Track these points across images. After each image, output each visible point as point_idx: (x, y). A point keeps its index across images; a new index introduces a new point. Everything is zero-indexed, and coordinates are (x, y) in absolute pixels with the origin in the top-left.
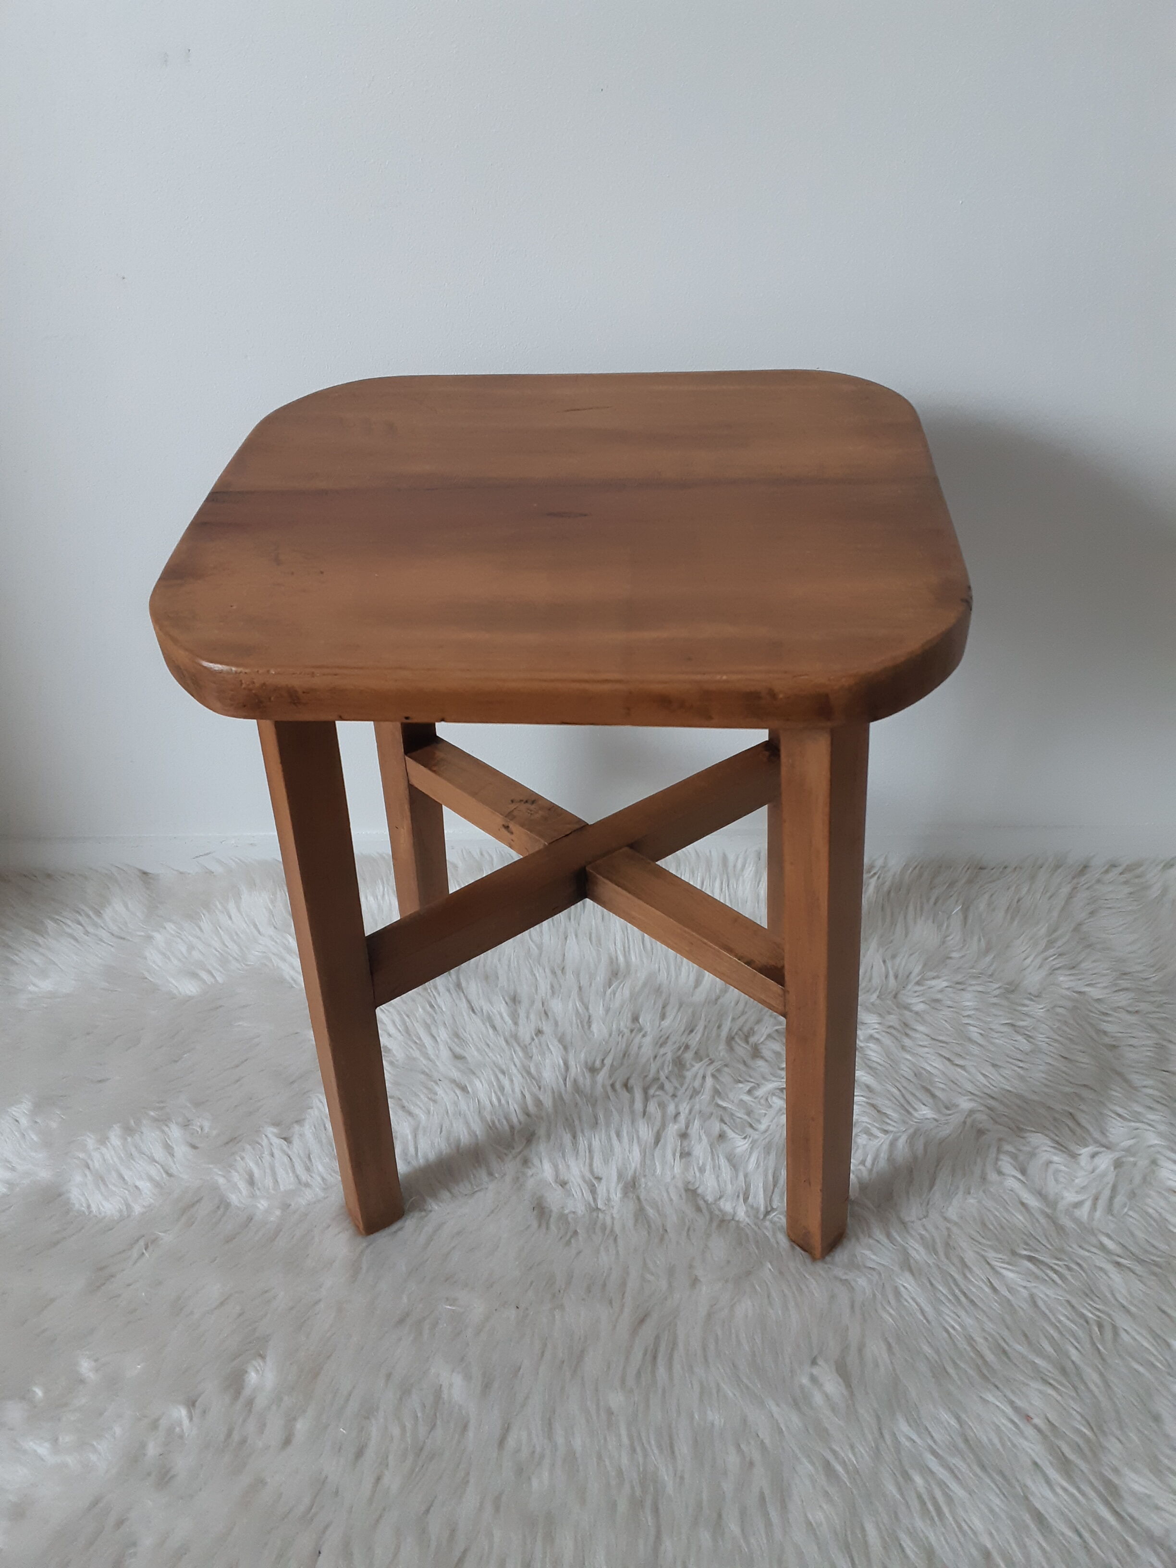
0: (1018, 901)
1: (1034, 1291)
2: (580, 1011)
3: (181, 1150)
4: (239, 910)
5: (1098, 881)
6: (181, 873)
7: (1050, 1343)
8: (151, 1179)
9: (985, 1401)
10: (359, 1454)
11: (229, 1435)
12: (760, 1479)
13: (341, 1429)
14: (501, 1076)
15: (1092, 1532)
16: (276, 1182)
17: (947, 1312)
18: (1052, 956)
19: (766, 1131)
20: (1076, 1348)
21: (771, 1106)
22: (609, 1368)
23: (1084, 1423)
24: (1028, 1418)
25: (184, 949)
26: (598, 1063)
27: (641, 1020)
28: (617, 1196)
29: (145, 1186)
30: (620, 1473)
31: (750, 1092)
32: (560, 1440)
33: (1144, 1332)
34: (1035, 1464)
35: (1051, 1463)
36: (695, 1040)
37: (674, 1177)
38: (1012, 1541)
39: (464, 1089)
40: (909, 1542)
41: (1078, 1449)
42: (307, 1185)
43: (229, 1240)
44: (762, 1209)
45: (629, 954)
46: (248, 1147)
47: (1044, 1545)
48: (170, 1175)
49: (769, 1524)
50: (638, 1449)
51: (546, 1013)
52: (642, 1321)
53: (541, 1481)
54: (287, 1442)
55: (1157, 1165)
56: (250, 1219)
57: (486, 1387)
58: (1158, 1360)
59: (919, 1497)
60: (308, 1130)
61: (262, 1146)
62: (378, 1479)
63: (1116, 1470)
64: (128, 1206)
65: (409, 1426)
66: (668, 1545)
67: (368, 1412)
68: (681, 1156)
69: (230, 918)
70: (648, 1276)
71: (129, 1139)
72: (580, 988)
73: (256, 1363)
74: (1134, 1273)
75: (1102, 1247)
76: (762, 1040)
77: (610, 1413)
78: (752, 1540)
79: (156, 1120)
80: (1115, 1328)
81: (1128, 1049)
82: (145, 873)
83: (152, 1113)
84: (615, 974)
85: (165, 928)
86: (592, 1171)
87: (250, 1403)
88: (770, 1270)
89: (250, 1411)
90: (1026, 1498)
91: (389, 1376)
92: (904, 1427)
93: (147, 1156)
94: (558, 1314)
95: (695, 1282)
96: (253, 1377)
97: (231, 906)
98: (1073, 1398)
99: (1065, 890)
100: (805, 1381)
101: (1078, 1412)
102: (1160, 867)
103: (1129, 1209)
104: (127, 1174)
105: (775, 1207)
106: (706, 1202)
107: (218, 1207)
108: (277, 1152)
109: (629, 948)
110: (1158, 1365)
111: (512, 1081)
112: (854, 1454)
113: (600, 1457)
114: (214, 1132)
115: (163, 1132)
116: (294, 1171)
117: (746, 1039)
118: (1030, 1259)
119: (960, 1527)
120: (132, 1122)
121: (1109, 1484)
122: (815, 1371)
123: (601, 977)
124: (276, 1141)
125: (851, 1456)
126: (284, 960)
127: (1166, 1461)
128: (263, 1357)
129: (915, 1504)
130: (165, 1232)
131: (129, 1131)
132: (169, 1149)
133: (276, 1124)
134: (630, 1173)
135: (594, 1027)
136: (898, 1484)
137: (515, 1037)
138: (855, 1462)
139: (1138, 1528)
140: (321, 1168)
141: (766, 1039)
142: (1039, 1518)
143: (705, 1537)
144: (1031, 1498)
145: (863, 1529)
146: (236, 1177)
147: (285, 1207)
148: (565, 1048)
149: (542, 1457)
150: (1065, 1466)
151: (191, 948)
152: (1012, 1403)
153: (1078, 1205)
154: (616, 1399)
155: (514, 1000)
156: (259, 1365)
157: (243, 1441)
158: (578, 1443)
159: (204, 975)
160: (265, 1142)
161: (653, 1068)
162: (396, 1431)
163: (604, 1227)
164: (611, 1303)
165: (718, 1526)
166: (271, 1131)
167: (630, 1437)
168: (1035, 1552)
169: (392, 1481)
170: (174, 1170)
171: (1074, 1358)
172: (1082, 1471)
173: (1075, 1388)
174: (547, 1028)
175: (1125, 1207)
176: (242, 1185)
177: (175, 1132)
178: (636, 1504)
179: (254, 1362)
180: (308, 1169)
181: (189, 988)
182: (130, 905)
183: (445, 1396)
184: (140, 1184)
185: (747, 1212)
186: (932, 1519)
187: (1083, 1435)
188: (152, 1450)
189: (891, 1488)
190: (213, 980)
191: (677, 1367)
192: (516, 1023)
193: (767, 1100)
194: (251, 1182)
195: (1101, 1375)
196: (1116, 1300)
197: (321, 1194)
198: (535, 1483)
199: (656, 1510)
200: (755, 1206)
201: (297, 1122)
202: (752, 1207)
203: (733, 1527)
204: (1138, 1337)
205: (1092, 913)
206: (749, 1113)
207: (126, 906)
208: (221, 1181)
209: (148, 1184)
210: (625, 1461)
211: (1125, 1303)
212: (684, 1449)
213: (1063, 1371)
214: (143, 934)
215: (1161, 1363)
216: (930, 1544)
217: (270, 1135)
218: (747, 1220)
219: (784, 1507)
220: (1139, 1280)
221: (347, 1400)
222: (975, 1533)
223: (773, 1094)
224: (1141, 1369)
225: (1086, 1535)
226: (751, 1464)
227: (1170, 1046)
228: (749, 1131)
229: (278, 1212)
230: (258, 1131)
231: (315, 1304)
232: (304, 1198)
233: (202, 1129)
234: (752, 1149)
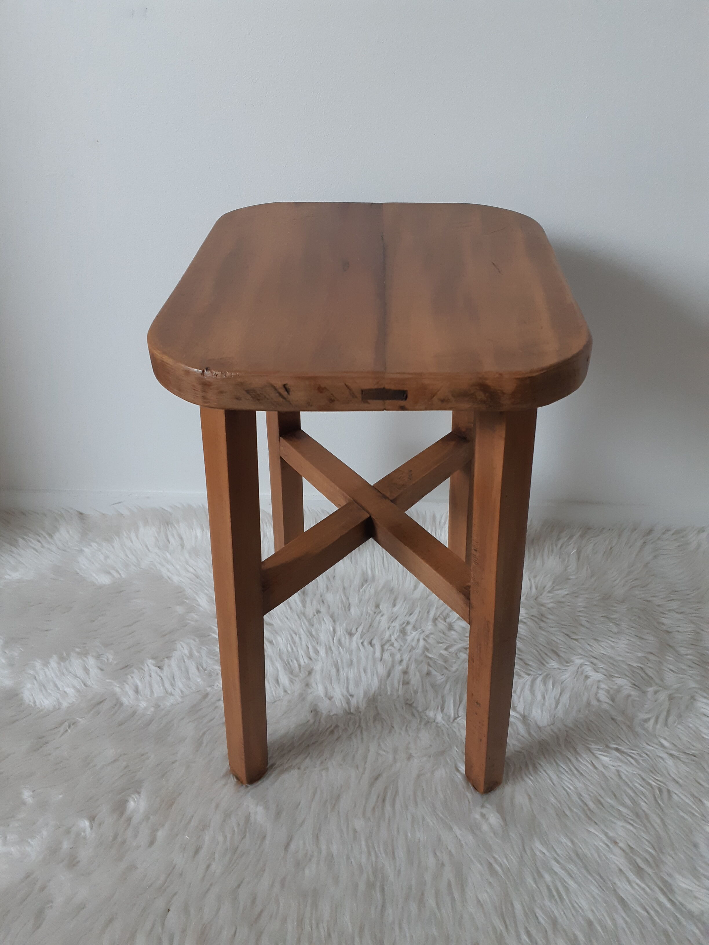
0: (611, 548)
1: (619, 768)
2: (344, 600)
3: (94, 671)
4: (137, 537)
5: (659, 539)
6: (104, 514)
7: (629, 799)
8: (74, 687)
9: (589, 832)
10: (197, 851)
11: (115, 838)
12: (448, 873)
13: (186, 836)
14: (294, 636)
15: (656, 911)
16: (152, 692)
17: (566, 778)
18: (631, 580)
19: (455, 672)
20: (645, 802)
21: (459, 658)
22: (355, 806)
23: (651, 846)
24: (616, 843)
25: (102, 557)
26: (354, 631)
27: (380, 607)
28: (363, 706)
29: (70, 691)
30: (360, 866)
31: (446, 649)
32: (324, 847)
33: (689, 796)
34: (620, 870)
35: (630, 869)
36: (413, 619)
37: (398, 697)
38: (605, 915)
40: (541, 913)
41: (646, 861)
42: (171, 694)
43: (120, 724)
44: (452, 715)
45: (375, 570)
46: (135, 671)
47: (627, 919)
48: (85, 685)
49: (453, 900)
50: (373, 854)
51: (323, 602)
52: (377, 778)
53: (309, 872)
54: (151, 843)
55: (695, 700)
56: (135, 713)
57: (278, 814)
58: (696, 811)
59: (548, 887)
60: (173, 662)
61: (144, 671)
62: (208, 866)
63: (670, 875)
64: (60, 704)
65: (229, 835)
66: (390, 911)
67: (204, 826)
68: (403, 684)
69: (132, 542)
70: (381, 752)
71: (62, 664)
72: (344, 588)
73: (135, 796)
74: (680, 760)
75: (662, 745)
76: (454, 620)
77: (355, 831)
78: (443, 911)
79: (78, 653)
80: (669, 791)
81: (676, 633)
82: (81, 514)
83: (77, 650)
84: (365, 581)
85: (91, 546)
86: (348, 691)
87: (129, 820)
88: (457, 751)
89: (129, 825)
90: (615, 890)
91: (217, 806)
92: (538, 845)
93: (73, 674)
94: (324, 773)
95: (410, 757)
96: (132, 804)
97: (133, 535)
98: (644, 832)
99: (639, 543)
100: (478, 816)
101: (647, 840)
102: (696, 532)
103: (678, 724)
104: (59, 684)
105: (460, 715)
106: (418, 711)
107: (115, 705)
108: (153, 674)
109: (375, 566)
110: (697, 815)
111: (300, 638)
112: (507, 860)
113: (348, 858)
114: (115, 662)
115: (84, 661)
116: (163, 686)
117: (445, 619)
118: (617, 750)
119: (573, 906)
120: (65, 654)
121: (664, 882)
122: (484, 811)
123: (357, 581)
124: (153, 668)
125: (505, 861)
126: (163, 565)
127: (702, 871)
128: (139, 793)
129: (545, 891)
130: (81, 718)
131: (62, 659)
132: (86, 670)
133: (153, 658)
134: (372, 693)
135: (352, 610)
136: (534, 879)
137: (304, 614)
138: (508, 865)
139: (684, 910)
140: (181, 685)
141: (457, 620)
142: (622, 901)
143: (413, 907)
144: (618, 890)
145: (512, 904)
146: (127, 688)
147: (157, 706)
148: (334, 621)
149: (312, 856)
150: (639, 871)
151: (107, 557)
152: (606, 834)
153: (647, 720)
154: (359, 824)
156: (137, 798)
157: (124, 842)
158: (334, 848)
159: (113, 572)
160: (146, 669)
161: (387, 634)
162: (221, 839)
163: (355, 724)
164: (357, 767)
165: (421, 902)
166: (150, 663)
167: (368, 846)
168: (620, 921)
169: (217, 868)
170: (89, 683)
171: (644, 809)
172: (649, 874)
173: (645, 826)
174: (323, 609)
175: (675, 723)
176: (131, 693)
177: (91, 661)
178: (371, 886)
179: (133, 796)
180: (172, 685)
181: (104, 580)
182: (71, 532)
183: (252, 819)
184: (67, 690)
185: (443, 718)
186: (555, 900)
187: (650, 853)
188: (66, 845)
189: (530, 880)
190: (119, 576)
191: (398, 805)
192: (304, 606)
193: (456, 654)
194: (137, 691)
195: (662, 820)
196: (670, 776)
197: (180, 700)
198: (307, 871)
199: (383, 890)
200: (448, 714)
201: (167, 657)
202: (446, 714)
203: (431, 902)
204: (683, 797)
205: (655, 557)
206: (446, 661)
207: (68, 532)
208: (118, 690)
209: (73, 690)
210: (364, 860)
211: (676, 778)
212: (401, 854)
213: (637, 815)
214: (77, 549)
215: (698, 813)
216: (555, 916)
217: (149, 665)
218: (443, 722)
219: (463, 891)
220: (684, 764)
221: (190, 821)
222: (582, 910)
223: (461, 651)
224: (686, 816)
225: (652, 913)
226: (443, 865)
227: (702, 632)
228: (445, 671)
229: (152, 709)
230: (142, 662)
231: (173, 763)
232: (169, 702)
233: (108, 660)
234: (447, 681)
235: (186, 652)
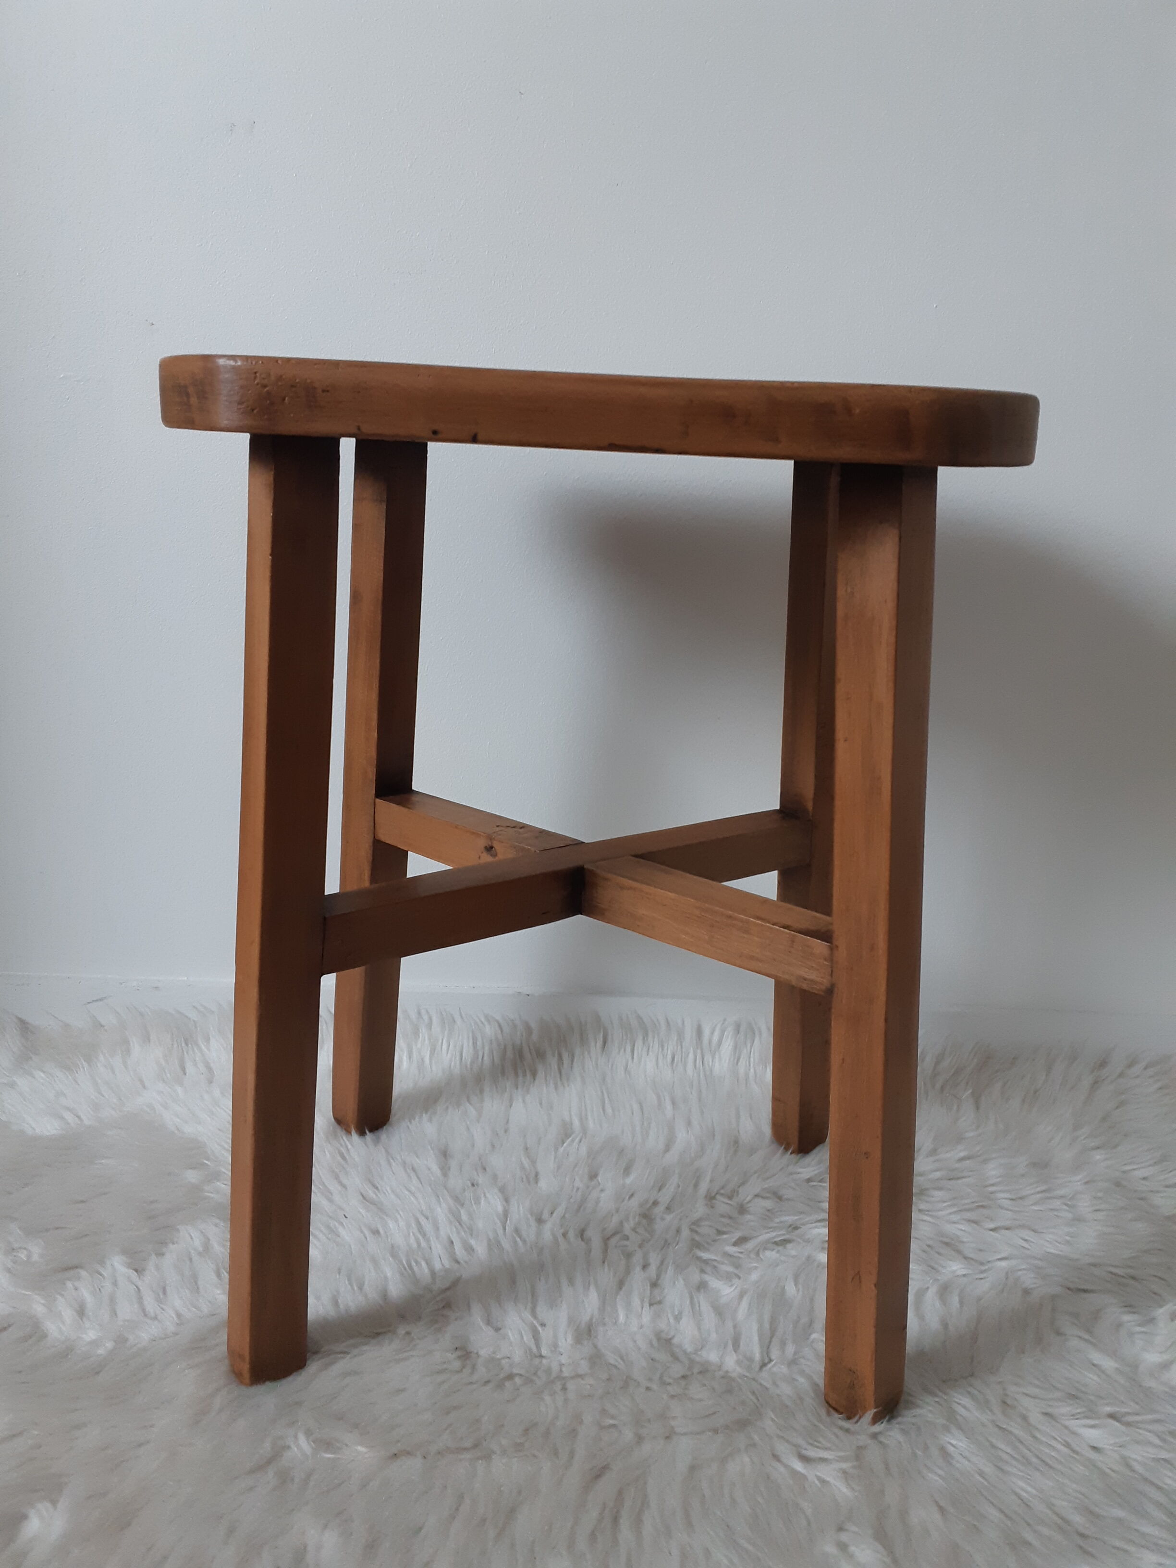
0: (1035, 1091)
1: (1123, 1450)
2: (527, 1166)
4: (125, 1065)
5: (1121, 1075)
6: (67, 1025)
14: (423, 1220)
16: (114, 1313)
17: (1014, 1470)
18: (1081, 1137)
25: (50, 1094)
26: (546, 1215)
27: (599, 1177)
28: (566, 1341)
31: (734, 1244)
36: (665, 1198)
37: (642, 1327)
39: (376, 1232)
42: (154, 1318)
44: (757, 1356)
45: (587, 1119)
46: (84, 1274)
51: (483, 1167)
52: (598, 1476)
56: (69, 1351)
57: (372, 1547)
60: (169, 1260)
61: (104, 1275)
68: (651, 1305)
72: (527, 1145)
73: (44, 1507)
76: (748, 1199)
82: (24, 1023)
84: (566, 1133)
85: (33, 1077)
86: (535, 1319)
91: (231, 1531)
94: (480, 1465)
95: (670, 1434)
96: (33, 1526)
97: (117, 1061)
99: (1087, 1082)
100: (830, 1549)
105: (773, 1356)
106: (685, 1352)
107: (29, 1337)
108: (121, 1280)
109: (586, 1115)
111: (436, 1225)
114: (44, 1260)
116: (140, 1301)
117: (730, 1198)
122: (844, 1537)
123: (552, 1135)
124: (122, 1270)
126: (167, 1107)
128: (54, 1503)
133: (126, 1254)
134: (585, 1318)
135: (543, 1182)
137: (444, 1185)
140: (178, 1303)
141: (753, 1198)
146: (61, 1306)
147: (121, 1340)
148: (507, 1200)
151: (61, 1094)
155: (445, 1154)
156: (47, 1511)
159: (68, 1116)
160: (108, 1271)
161: (615, 1220)
163: (548, 1371)
164: (556, 1453)
166: (118, 1264)
174: (484, 1180)
176: (67, 1315)
179: (40, 1506)
180: (160, 1302)
181: (47, 1127)
185: (739, 1362)
190: (78, 1121)
191: (648, 1528)
192: (445, 1174)
193: (755, 1255)
194: (81, 1312)
197: (171, 1328)
200: (748, 1354)
201: (156, 1253)
202: (744, 1356)
205: (1121, 1104)
208: (40, 1309)
218: (739, 1370)
223: (765, 1248)
228: (736, 1281)
229: (110, 1345)
230: (102, 1263)
231: (140, 1445)
232: (146, 1334)
233: (29, 1256)
234: (741, 1296)
235: (197, 1243)
